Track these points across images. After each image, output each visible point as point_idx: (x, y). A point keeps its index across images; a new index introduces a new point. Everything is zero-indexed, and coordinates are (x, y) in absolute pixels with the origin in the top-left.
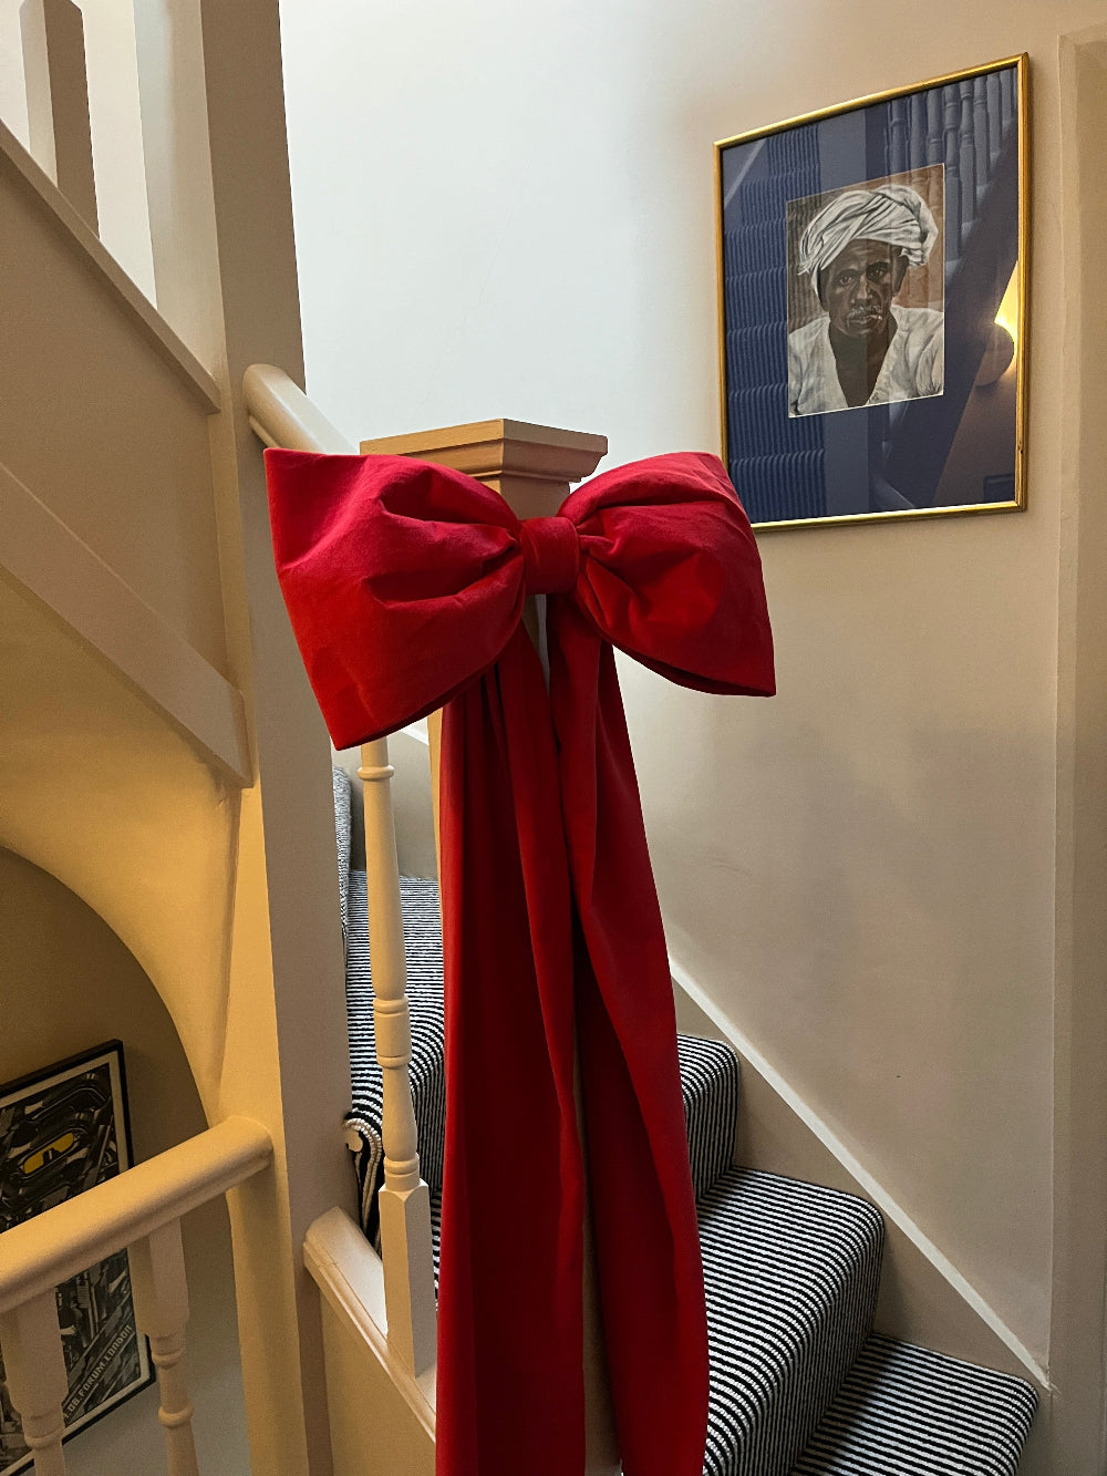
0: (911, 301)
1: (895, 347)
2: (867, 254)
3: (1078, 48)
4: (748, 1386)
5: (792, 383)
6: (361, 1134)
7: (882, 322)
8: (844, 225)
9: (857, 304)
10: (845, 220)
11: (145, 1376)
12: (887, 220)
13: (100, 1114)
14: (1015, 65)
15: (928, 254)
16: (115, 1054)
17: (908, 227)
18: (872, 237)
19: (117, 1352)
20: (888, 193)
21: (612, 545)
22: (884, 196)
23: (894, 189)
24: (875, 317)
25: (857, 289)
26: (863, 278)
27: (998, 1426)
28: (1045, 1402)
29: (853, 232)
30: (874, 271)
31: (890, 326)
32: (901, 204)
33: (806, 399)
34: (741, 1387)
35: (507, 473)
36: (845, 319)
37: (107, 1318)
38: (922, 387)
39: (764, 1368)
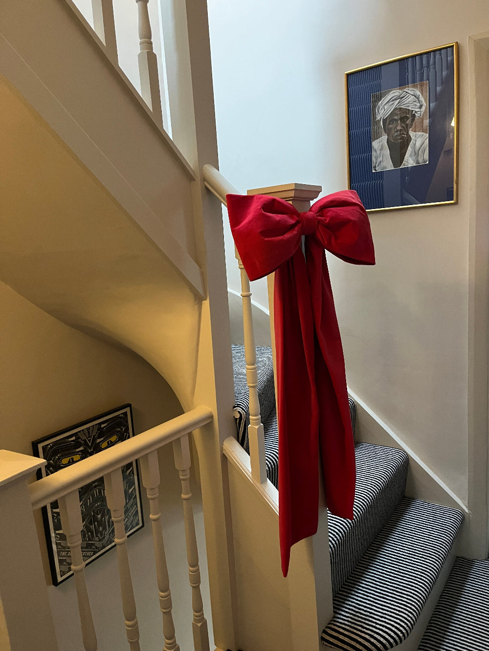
0: (417, 130)
1: (411, 147)
2: (400, 113)
3: (475, 41)
4: (363, 500)
5: (374, 159)
6: (239, 412)
7: (406, 137)
8: (392, 103)
9: (397, 131)
10: (392, 101)
11: (141, 525)
12: (408, 101)
13: (125, 429)
14: (453, 46)
15: (422, 113)
16: (129, 408)
17: (415, 103)
18: (403, 107)
19: (132, 515)
20: (407, 91)
21: (326, 220)
22: (406, 92)
23: (410, 90)
24: (403, 135)
25: (397, 125)
26: (399, 122)
27: (450, 523)
28: (466, 517)
29: (395, 105)
30: (403, 119)
31: (409, 139)
32: (413, 95)
33: (378, 166)
34: (361, 500)
35: (295, 199)
36: (393, 137)
37: (128, 502)
38: (421, 160)
39: (368, 496)
